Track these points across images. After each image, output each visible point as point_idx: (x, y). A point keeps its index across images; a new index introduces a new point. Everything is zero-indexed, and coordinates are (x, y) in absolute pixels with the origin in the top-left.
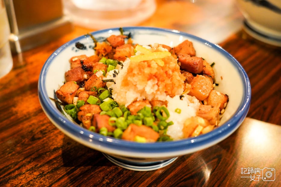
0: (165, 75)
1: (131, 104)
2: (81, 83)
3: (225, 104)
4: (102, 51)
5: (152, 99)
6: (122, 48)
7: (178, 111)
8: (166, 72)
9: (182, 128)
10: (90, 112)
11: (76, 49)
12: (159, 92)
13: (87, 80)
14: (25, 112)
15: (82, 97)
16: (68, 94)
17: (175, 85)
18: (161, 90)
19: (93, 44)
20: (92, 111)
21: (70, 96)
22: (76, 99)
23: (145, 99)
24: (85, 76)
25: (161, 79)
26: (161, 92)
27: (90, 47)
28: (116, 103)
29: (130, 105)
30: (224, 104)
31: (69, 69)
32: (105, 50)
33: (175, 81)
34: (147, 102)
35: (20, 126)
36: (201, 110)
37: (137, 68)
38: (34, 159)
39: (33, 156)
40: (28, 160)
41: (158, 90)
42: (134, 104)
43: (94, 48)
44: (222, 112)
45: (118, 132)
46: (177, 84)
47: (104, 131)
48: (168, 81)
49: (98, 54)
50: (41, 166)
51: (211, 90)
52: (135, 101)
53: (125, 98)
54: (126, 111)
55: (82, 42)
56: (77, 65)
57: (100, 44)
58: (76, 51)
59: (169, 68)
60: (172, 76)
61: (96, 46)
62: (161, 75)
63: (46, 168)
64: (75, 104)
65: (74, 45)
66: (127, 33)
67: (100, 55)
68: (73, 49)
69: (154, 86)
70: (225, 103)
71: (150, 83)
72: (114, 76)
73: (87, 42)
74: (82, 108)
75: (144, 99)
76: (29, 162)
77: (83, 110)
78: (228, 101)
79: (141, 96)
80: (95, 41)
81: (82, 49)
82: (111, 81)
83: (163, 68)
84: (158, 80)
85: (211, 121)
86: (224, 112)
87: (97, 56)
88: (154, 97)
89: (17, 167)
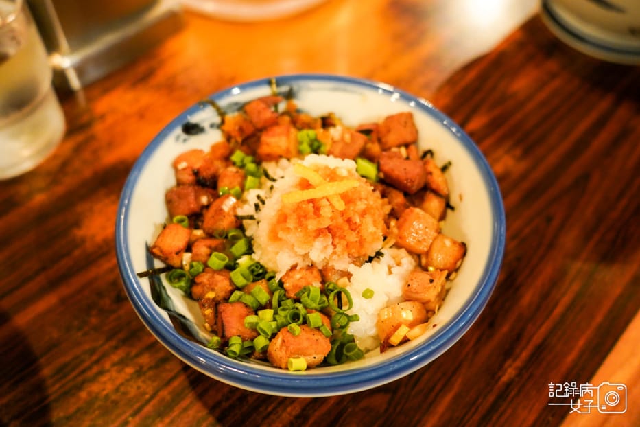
0: (346, 227)
1: (287, 274)
2: (195, 218)
3: (459, 263)
4: (235, 133)
5: (323, 267)
6: (274, 136)
7: (368, 294)
8: (349, 221)
9: (375, 321)
10: (213, 290)
11: (184, 136)
12: (335, 257)
13: (207, 207)
14: (99, 239)
15: (199, 253)
16: (171, 253)
17: (365, 239)
18: (338, 253)
19: (217, 120)
20: (216, 288)
21: (175, 256)
22: (187, 257)
23: (312, 265)
24: (204, 200)
25: (338, 234)
26: (339, 256)
27: (212, 126)
28: (259, 267)
29: (284, 276)
30: (456, 263)
31: (172, 182)
32: (241, 130)
33: (365, 234)
34: (315, 273)
35: (93, 272)
36: (410, 287)
37: (295, 216)
38: (124, 342)
39: (121, 336)
40: (113, 343)
41: (334, 253)
42: (291, 274)
43: (220, 126)
44: (451, 277)
45: (261, 342)
46: (369, 239)
47: (236, 346)
48: (352, 237)
49: (229, 138)
50: (137, 355)
51: (435, 239)
52: (294, 268)
53: (275, 262)
54: (276, 290)
55: (194, 119)
56: (188, 177)
57: (232, 116)
58: (185, 141)
59: (355, 212)
60: (360, 225)
61: (223, 122)
62: (339, 228)
63: (145, 360)
64: (187, 268)
65: (178, 131)
66: (284, 89)
67: (233, 141)
68: (178, 138)
69: (325, 248)
70: (458, 260)
71: (318, 244)
72: (257, 207)
73: (205, 117)
74: (198, 280)
75: (309, 266)
76: (116, 348)
77: (201, 283)
78: (464, 254)
79: (304, 260)
80: (222, 113)
81: (196, 133)
82: (251, 218)
83: (342, 213)
84: (333, 237)
85: (427, 305)
86: (455, 278)
87: (226, 144)
88: (327, 263)
89: (94, 358)
